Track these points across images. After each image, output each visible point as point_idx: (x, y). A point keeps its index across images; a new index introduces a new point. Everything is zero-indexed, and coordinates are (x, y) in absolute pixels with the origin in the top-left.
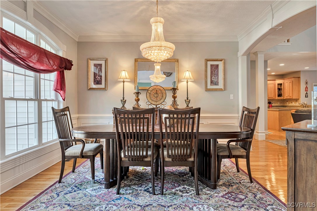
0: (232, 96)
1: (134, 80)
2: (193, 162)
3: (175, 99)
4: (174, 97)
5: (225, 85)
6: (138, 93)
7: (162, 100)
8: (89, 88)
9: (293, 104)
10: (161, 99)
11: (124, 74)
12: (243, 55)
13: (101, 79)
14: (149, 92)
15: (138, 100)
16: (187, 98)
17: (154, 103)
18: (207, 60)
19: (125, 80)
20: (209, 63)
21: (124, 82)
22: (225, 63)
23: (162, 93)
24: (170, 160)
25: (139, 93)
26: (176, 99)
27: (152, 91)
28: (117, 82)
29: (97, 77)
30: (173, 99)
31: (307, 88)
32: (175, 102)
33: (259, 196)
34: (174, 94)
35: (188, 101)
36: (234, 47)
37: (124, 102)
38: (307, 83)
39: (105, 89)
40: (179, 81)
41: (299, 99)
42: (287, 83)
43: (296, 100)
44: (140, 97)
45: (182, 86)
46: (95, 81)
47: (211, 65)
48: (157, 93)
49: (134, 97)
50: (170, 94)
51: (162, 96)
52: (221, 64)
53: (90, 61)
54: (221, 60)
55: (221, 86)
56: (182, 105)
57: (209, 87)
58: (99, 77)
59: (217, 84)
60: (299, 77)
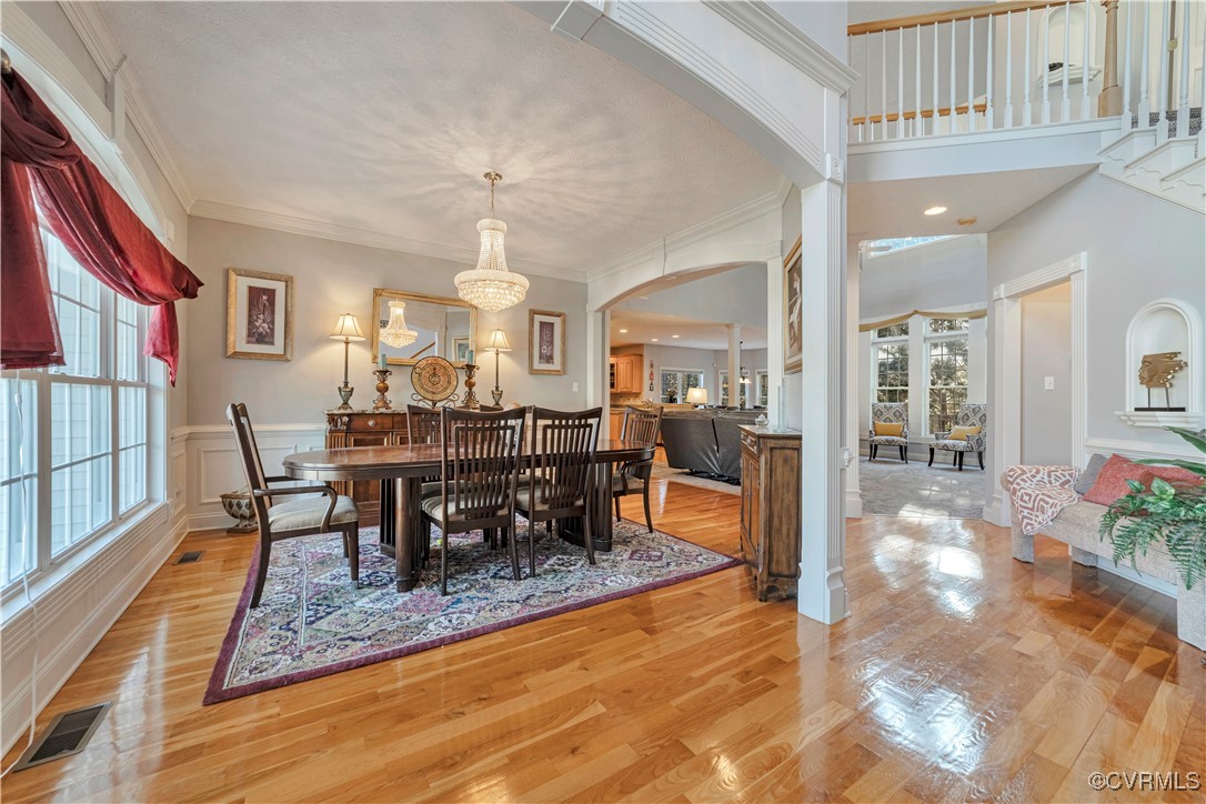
0: (575, 385)
1: (372, 342)
2: (583, 507)
3: (470, 389)
4: (470, 385)
5: (564, 364)
6: (384, 373)
7: (449, 391)
8: (230, 351)
9: (632, 402)
10: (446, 389)
11: (349, 324)
12: (598, 311)
13: (272, 330)
14: (418, 370)
15: (383, 390)
16: (497, 388)
17: (430, 396)
18: (533, 313)
19: (351, 338)
20: (538, 318)
21: (347, 343)
22: (564, 322)
23: (449, 377)
24: (546, 507)
25: (387, 371)
26: (474, 389)
27: (424, 368)
28: (326, 340)
29: (258, 324)
30: (467, 389)
31: (652, 374)
32: (470, 394)
34: (470, 377)
35: (498, 393)
36: (580, 293)
37: (347, 392)
38: (652, 366)
39: (282, 358)
40: (480, 350)
41: (640, 393)
42: (623, 364)
43: (637, 395)
44: (390, 381)
45: (485, 361)
46: (250, 334)
47: (541, 323)
48: (434, 374)
49: (376, 381)
50: (463, 378)
51: (449, 382)
52: (557, 321)
53: (233, 276)
54: (559, 316)
55: (556, 365)
56: (484, 397)
57: (537, 365)
58: (265, 325)
59: (549, 359)
60: (641, 355)
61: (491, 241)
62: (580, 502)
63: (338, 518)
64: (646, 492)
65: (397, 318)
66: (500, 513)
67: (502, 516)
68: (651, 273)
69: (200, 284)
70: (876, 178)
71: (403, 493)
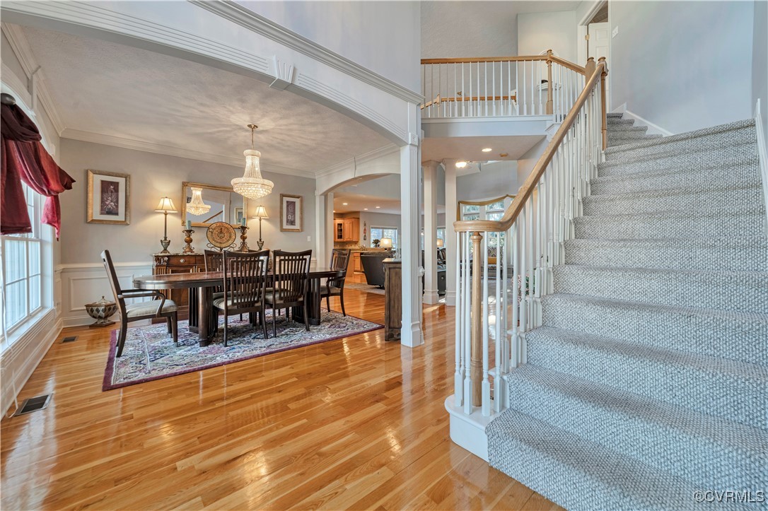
0: (309, 238)
1: (181, 213)
3: (244, 241)
4: (244, 238)
5: (302, 225)
6: (189, 232)
7: (230, 242)
8: (90, 219)
9: (353, 247)
10: (228, 240)
11: (167, 203)
12: (322, 195)
13: (117, 206)
14: (211, 230)
15: (189, 241)
16: (260, 240)
17: (219, 245)
18: (283, 196)
19: (168, 211)
20: (285, 199)
21: (166, 214)
22: (302, 201)
23: (230, 233)
24: (282, 302)
25: (191, 231)
26: (246, 241)
27: (215, 229)
28: (153, 212)
29: (107, 203)
30: (242, 241)
31: (365, 230)
32: (244, 243)
33: (355, 322)
34: (243, 233)
35: (261, 243)
36: (311, 184)
37: (166, 243)
38: (365, 225)
39: (124, 223)
40: (250, 218)
41: (358, 242)
42: (347, 224)
43: (356, 243)
44: (193, 236)
45: (253, 224)
46: (102, 209)
47: (287, 202)
48: (221, 232)
49: (185, 236)
50: (239, 234)
51: (230, 237)
52: (297, 201)
53: (91, 174)
54: (298, 198)
55: (297, 226)
56: (252, 245)
57: (285, 226)
58: (112, 204)
59: (292, 223)
60: (358, 218)
61: (252, 161)
62: (301, 299)
63: (166, 309)
64: (341, 294)
65: (197, 198)
66: (257, 305)
67: (258, 307)
68: (348, 176)
69: (74, 181)
70: (452, 136)
71: (202, 295)
